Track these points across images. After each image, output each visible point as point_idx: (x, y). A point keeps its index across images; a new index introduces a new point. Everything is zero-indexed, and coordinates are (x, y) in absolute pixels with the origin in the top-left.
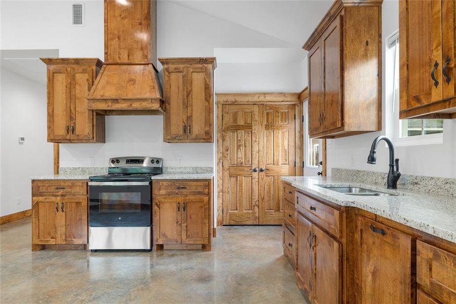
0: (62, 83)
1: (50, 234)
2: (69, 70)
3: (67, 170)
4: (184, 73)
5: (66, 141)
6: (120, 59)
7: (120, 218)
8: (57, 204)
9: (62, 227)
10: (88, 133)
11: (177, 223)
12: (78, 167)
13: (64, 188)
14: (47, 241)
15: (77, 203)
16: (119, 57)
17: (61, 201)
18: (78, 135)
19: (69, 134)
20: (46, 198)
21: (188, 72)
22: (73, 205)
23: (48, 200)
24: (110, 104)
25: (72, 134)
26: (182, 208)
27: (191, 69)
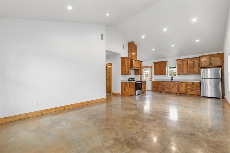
2: (128, 60)
9: (133, 91)
11: (144, 89)
13: (133, 84)
14: (131, 94)
19: (128, 73)
26: (144, 86)
27: (141, 63)
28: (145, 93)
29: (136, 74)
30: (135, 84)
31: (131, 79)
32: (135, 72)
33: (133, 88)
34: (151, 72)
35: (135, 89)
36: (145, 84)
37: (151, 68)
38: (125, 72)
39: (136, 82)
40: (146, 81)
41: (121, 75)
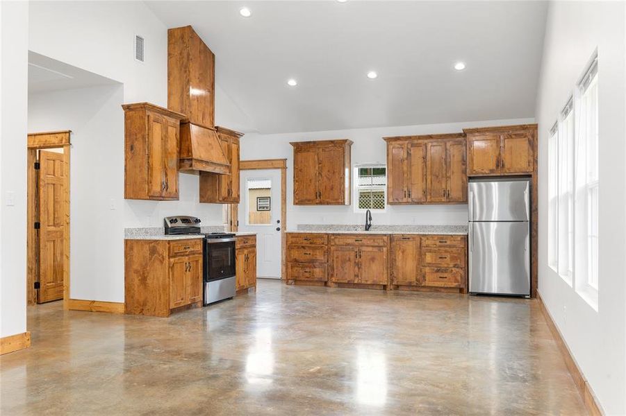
0: (159, 134)
1: (180, 296)
5: (161, 199)
7: (222, 272)
8: (186, 264)
9: (189, 287)
10: (176, 191)
11: (244, 271)
13: (189, 248)
14: (180, 303)
17: (188, 261)
18: (170, 193)
19: (164, 191)
20: (179, 259)
21: (230, 142)
22: (194, 264)
23: (180, 261)
25: (166, 191)
26: (247, 258)
27: (231, 140)
28: (250, 294)
29: (205, 197)
30: (200, 248)
31: (180, 224)
32: (201, 189)
33: (188, 268)
34: (282, 190)
35: (201, 275)
36: (250, 249)
37: (281, 168)
38: (147, 186)
39: (205, 241)
40: (255, 235)
41: (126, 198)
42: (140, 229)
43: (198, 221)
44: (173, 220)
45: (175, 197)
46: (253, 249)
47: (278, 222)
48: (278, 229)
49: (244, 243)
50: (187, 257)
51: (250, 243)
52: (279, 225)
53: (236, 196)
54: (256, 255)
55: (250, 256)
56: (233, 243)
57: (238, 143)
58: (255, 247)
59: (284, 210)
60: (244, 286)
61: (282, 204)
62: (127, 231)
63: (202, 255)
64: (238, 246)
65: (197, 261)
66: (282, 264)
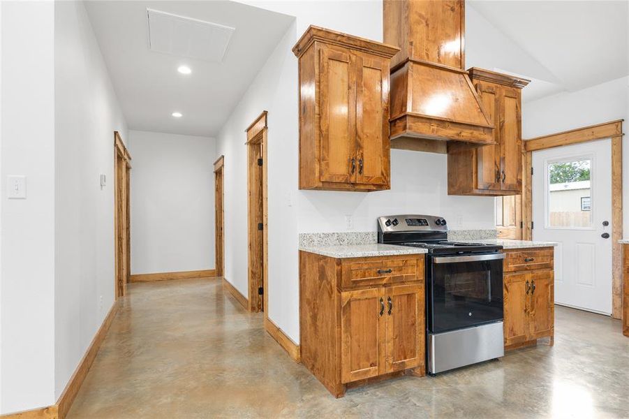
0: (343, 81)
1: (368, 359)
2: (354, 58)
3: (314, 238)
4: (497, 96)
5: (347, 186)
6: (428, 58)
7: (470, 314)
8: (381, 300)
9: (388, 342)
10: (382, 174)
11: (525, 311)
12: (331, 232)
13: (390, 271)
14: (366, 373)
15: (408, 295)
16: (427, 55)
17: (387, 296)
18: (368, 177)
19: (354, 174)
20: (363, 293)
21: (500, 95)
22: (403, 301)
23: (366, 296)
24: (435, 127)
25: (358, 174)
26: (531, 289)
27: (504, 90)
29: (459, 185)
31: (402, 227)
34: (613, 173)
35: (420, 319)
36: (540, 273)
37: (612, 137)
38: (317, 166)
39: (428, 259)
40: (551, 248)
41: (300, 188)
42: (327, 235)
43: (441, 222)
44: (393, 221)
45: (382, 184)
46: (545, 271)
47: (606, 224)
48: (606, 236)
49: (526, 261)
50: (383, 290)
51: (538, 261)
52: (608, 230)
53: (515, 182)
54: (552, 281)
55: (540, 286)
56: (499, 263)
57: (517, 97)
58: (552, 268)
59: (618, 205)
60: (524, 337)
61: (613, 195)
62: (303, 237)
63: (423, 285)
64: (509, 267)
65: (410, 296)
66: (615, 293)
